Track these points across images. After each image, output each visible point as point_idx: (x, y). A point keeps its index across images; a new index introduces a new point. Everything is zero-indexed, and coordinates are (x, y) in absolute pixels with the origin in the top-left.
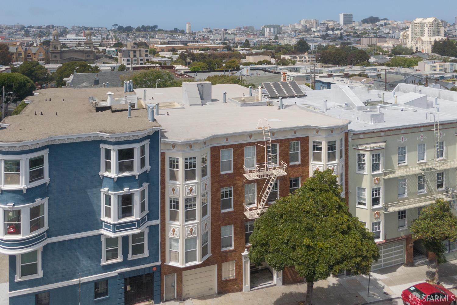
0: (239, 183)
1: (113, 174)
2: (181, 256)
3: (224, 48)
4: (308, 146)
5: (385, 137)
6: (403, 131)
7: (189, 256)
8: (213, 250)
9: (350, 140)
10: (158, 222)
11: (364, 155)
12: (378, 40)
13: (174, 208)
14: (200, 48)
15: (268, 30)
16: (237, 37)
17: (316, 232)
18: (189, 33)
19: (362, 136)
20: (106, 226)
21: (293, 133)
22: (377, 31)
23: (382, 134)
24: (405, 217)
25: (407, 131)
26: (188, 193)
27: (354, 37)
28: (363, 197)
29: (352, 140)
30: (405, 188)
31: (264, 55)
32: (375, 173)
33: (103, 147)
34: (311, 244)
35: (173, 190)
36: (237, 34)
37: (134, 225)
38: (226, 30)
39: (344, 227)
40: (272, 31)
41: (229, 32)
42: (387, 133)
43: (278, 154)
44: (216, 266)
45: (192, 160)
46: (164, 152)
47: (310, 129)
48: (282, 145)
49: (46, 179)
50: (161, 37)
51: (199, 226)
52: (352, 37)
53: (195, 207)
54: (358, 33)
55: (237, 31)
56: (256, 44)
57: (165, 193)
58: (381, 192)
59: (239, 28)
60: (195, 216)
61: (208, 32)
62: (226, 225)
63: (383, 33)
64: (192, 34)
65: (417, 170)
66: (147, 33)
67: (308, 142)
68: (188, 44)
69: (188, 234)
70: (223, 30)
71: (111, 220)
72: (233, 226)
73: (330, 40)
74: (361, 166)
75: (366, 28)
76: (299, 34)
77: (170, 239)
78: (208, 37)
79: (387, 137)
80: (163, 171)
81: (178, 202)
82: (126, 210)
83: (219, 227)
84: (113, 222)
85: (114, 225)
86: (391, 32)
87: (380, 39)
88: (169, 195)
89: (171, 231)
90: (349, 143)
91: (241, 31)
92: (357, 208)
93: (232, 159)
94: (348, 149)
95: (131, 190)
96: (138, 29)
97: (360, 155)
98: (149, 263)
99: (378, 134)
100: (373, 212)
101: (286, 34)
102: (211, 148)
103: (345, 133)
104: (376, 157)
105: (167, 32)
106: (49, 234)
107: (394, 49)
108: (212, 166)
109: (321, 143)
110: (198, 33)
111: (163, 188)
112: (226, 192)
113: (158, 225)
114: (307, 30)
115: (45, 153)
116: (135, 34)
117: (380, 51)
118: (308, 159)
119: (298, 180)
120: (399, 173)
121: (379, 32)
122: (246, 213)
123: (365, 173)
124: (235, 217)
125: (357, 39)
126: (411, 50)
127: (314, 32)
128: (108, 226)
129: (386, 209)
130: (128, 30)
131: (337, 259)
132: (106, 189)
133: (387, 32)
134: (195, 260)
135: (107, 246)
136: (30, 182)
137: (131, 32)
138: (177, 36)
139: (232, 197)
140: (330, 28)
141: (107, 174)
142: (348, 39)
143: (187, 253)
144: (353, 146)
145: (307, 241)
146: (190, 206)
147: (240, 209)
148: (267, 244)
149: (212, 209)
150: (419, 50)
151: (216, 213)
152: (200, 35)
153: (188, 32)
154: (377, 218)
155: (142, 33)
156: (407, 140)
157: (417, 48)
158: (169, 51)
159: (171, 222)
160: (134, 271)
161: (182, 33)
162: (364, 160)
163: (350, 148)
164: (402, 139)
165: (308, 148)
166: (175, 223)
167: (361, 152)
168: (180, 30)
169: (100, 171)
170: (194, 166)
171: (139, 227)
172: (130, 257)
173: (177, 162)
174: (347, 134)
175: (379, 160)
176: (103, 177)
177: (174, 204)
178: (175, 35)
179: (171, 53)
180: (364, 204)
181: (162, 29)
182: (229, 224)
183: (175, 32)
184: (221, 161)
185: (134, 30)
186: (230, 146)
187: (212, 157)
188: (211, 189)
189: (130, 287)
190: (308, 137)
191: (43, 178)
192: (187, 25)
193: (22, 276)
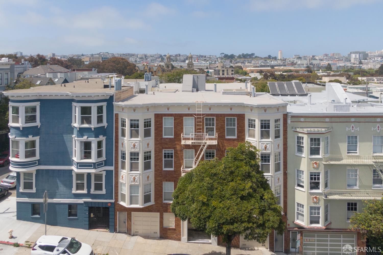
1: (77, 124)
2: (127, 198)
3: (305, 70)
4: (244, 123)
5: (331, 123)
6: (353, 120)
8: (155, 200)
9: (289, 121)
10: (112, 168)
11: (303, 138)
13: (123, 159)
14: (283, 70)
15: (353, 56)
16: (323, 62)
17: (215, 192)
18: (281, 59)
19: (302, 120)
20: (74, 163)
21: (229, 110)
23: (327, 120)
24: (356, 209)
25: (358, 120)
26: (132, 148)
28: (302, 180)
29: (291, 122)
30: (356, 180)
31: (340, 76)
32: (314, 157)
33: (73, 104)
35: (122, 144)
36: (323, 60)
37: (91, 166)
38: (313, 56)
40: (358, 57)
41: (317, 58)
42: (333, 120)
43: (215, 127)
44: (158, 214)
45: (136, 122)
46: (118, 114)
47: (244, 106)
48: (219, 119)
49: (38, 123)
50: (256, 63)
51: (141, 176)
53: (138, 161)
55: (324, 57)
56: (339, 68)
57: (118, 146)
58: (321, 177)
59: (326, 55)
60: (138, 168)
61: (297, 58)
62: (167, 181)
64: (283, 60)
66: (246, 60)
67: (244, 119)
68: (275, 68)
69: (132, 181)
70: (311, 56)
71: (76, 159)
72: (173, 183)
74: (300, 149)
77: (121, 183)
78: (296, 62)
79: (333, 123)
81: (125, 154)
82: (87, 155)
83: (161, 182)
84: (77, 161)
85: (78, 164)
88: (120, 148)
89: (121, 177)
90: (288, 125)
91: (328, 57)
92: (296, 190)
93: (173, 127)
94: (286, 130)
95: (89, 139)
96: (239, 57)
97: (299, 138)
98: (106, 199)
99: (322, 120)
100: (311, 195)
102: (155, 114)
103: (284, 115)
104: (315, 141)
105: (262, 58)
108: (155, 130)
109: (255, 121)
110: (288, 59)
111: (117, 142)
112: (168, 153)
113: (112, 171)
115: (37, 104)
116: (236, 60)
118: (244, 135)
123: (303, 156)
124: (175, 176)
129: (325, 195)
130: (231, 57)
132: (74, 136)
134: (137, 203)
135: (77, 180)
136: (26, 123)
137: (234, 58)
138: (270, 62)
139: (173, 159)
141: (74, 124)
143: (131, 197)
144: (292, 128)
146: (135, 159)
147: (179, 169)
149: (156, 166)
151: (159, 170)
152: (289, 61)
153: (279, 59)
154: (315, 203)
155: (242, 60)
156: (358, 129)
158: (257, 73)
159: (122, 170)
160: (95, 203)
161: (275, 60)
162: (303, 143)
163: (289, 129)
164: (352, 127)
165: (244, 125)
166: (124, 171)
167: (300, 135)
168: (273, 57)
169: (72, 122)
170: (138, 127)
171: (95, 168)
172: (92, 191)
173: (125, 122)
174: (285, 116)
175: (319, 144)
176: (74, 127)
177: (123, 156)
178: (269, 61)
179: (259, 74)
180: (302, 187)
181: (258, 56)
182: (170, 181)
183: (268, 59)
184: (163, 127)
185: (236, 57)
186: (171, 115)
187: (156, 122)
188: (155, 149)
189: (93, 215)
190: (244, 114)
191: (36, 122)
192: (279, 52)
193: (24, 189)
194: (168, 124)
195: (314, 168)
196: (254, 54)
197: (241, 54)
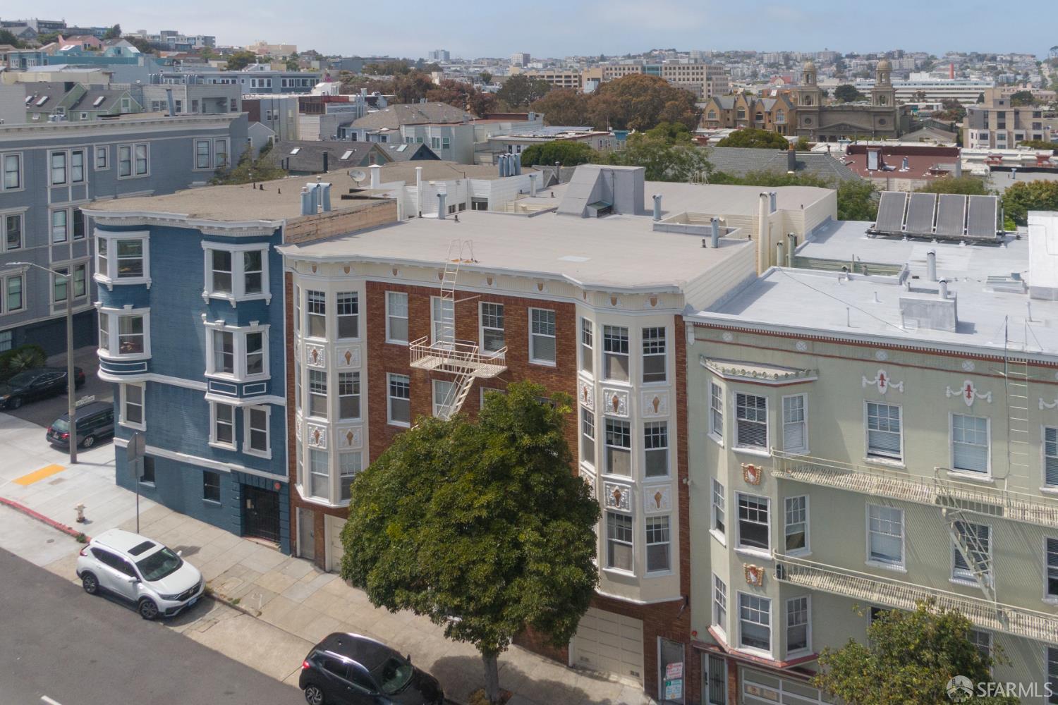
2: (307, 478)
4: (574, 328)
5: (814, 358)
6: (883, 355)
9: (691, 338)
10: (282, 401)
11: (720, 391)
19: (728, 337)
21: (536, 289)
23: (801, 346)
26: (311, 360)
28: (721, 510)
29: (696, 339)
32: (747, 450)
37: (232, 390)
42: (819, 347)
43: (504, 330)
46: (291, 273)
48: (511, 310)
49: (146, 278)
51: (331, 432)
53: (325, 393)
58: (769, 512)
67: (575, 317)
69: (312, 440)
79: (821, 359)
90: (688, 347)
92: (711, 537)
93: (406, 318)
95: (227, 326)
97: (715, 390)
98: (272, 472)
99: (786, 344)
100: (742, 561)
102: (367, 283)
103: (676, 317)
104: (751, 404)
106: (152, 366)
108: (369, 320)
109: (591, 325)
111: (290, 340)
112: (397, 383)
113: (284, 408)
115: (144, 236)
118: (575, 361)
123: (721, 443)
134: (327, 496)
135: (218, 416)
139: (410, 400)
143: (311, 477)
144: (697, 356)
149: (371, 410)
151: (378, 421)
154: (754, 586)
156: (900, 385)
162: (721, 404)
163: (690, 360)
164: (879, 377)
165: (574, 333)
166: (300, 412)
167: (715, 381)
171: (241, 396)
172: (248, 450)
174: (681, 322)
175: (762, 416)
184: (387, 316)
186: (401, 288)
187: (370, 301)
188: (369, 369)
189: (252, 504)
190: (573, 305)
191: (141, 275)
193: (128, 420)
194: (397, 310)
195: (747, 481)
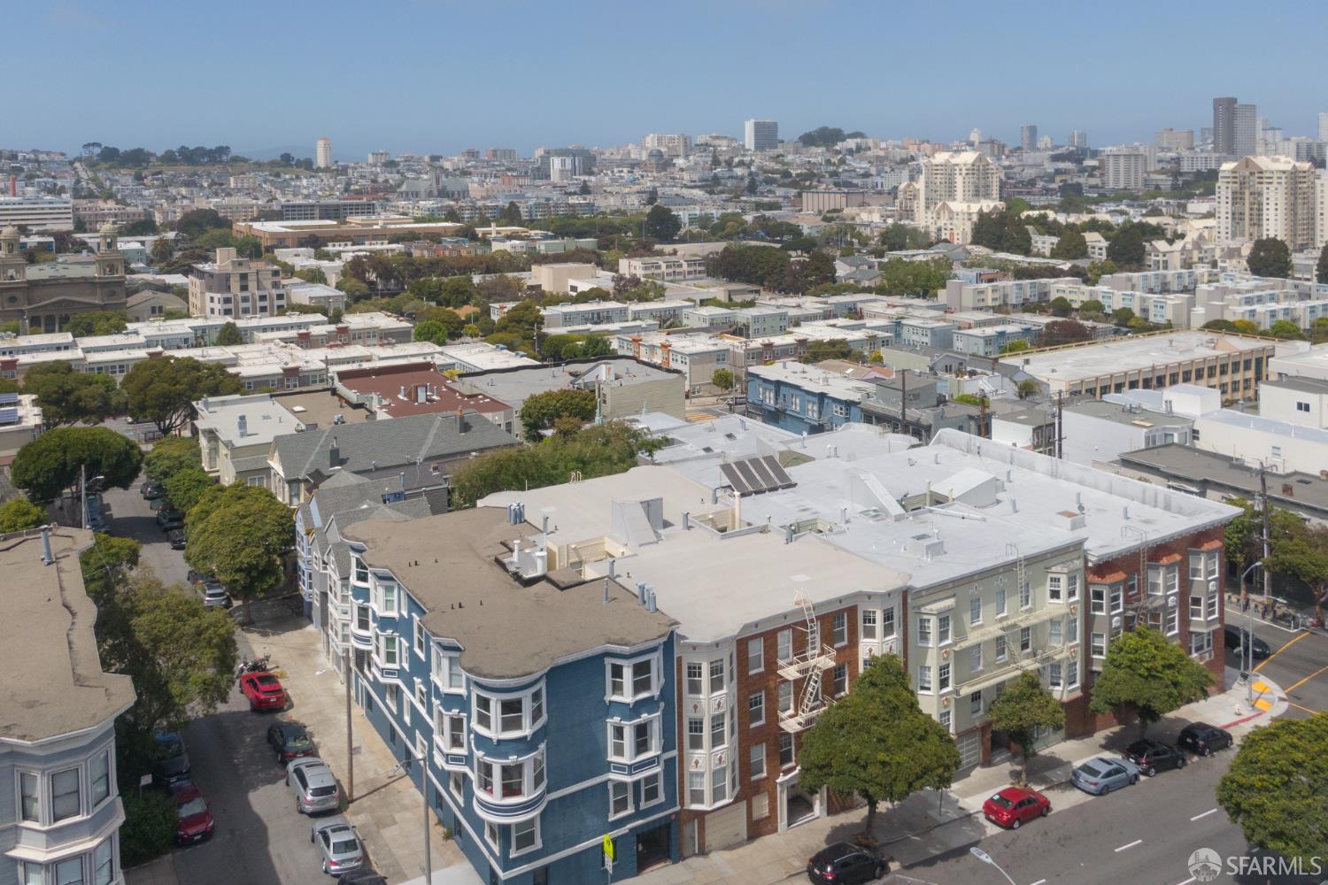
0: (772, 684)
1: (627, 697)
2: (707, 796)
3: (457, 232)
4: (857, 618)
6: (976, 578)
7: (718, 794)
8: (742, 782)
9: (909, 601)
10: (675, 753)
11: (928, 621)
12: (844, 200)
13: (696, 731)
15: (556, 163)
16: (473, 182)
17: (890, 743)
18: (327, 170)
19: (924, 594)
20: (615, 768)
22: (838, 166)
23: (950, 585)
24: (980, 698)
25: (982, 576)
26: (715, 709)
27: (784, 185)
28: (927, 679)
29: (912, 600)
30: (979, 658)
32: (943, 644)
33: (608, 662)
34: (887, 759)
35: (695, 707)
36: (470, 173)
37: (654, 762)
38: (435, 158)
39: (921, 732)
40: (569, 166)
41: (447, 165)
42: (956, 583)
43: (818, 636)
44: (746, 803)
45: (720, 663)
46: (681, 659)
47: (860, 596)
49: (545, 716)
50: (246, 185)
51: (728, 751)
52: (780, 186)
53: (723, 727)
54: (794, 173)
55: (467, 162)
56: (534, 210)
57: (683, 712)
58: (951, 669)
59: (473, 154)
60: (723, 739)
61: (384, 164)
62: (757, 744)
63: (853, 174)
64: (337, 170)
65: (994, 630)
66: (200, 170)
67: (857, 612)
69: (716, 765)
70: (427, 159)
71: (626, 759)
72: (764, 745)
73: (724, 196)
74: (924, 636)
75: (813, 160)
76: (642, 176)
77: (692, 774)
78: (386, 181)
79: (956, 589)
80: (680, 682)
81: (701, 723)
82: (641, 746)
83: (749, 748)
84: (629, 763)
85: (630, 766)
86: (873, 171)
87: (850, 196)
88: (688, 714)
89: (693, 764)
90: (908, 606)
91: (481, 161)
92: (919, 696)
93: (763, 652)
94: (907, 613)
96: (169, 158)
97: (922, 621)
98: (665, 810)
99: (944, 587)
100: (941, 698)
101: (606, 175)
102: (738, 643)
103: (903, 592)
104: (943, 621)
105: (259, 165)
106: (549, 790)
107: (887, 233)
108: (739, 666)
109: (874, 612)
110: (355, 168)
111: (680, 706)
112: (755, 699)
113: (675, 758)
114: (663, 162)
115: (543, 682)
116: (160, 173)
117: (852, 237)
118: (857, 637)
119: (844, 668)
120: (973, 638)
121: (845, 171)
122: (782, 725)
123: (930, 645)
124: (768, 731)
125: (793, 192)
126: (927, 234)
127: (682, 170)
128: (620, 768)
129: (957, 692)
130: (137, 160)
131: (917, 774)
132: (617, 719)
133: (862, 172)
134: (724, 797)
135: (615, 794)
137: (145, 165)
138: (292, 179)
139: (763, 705)
140: (721, 158)
141: (616, 698)
142: (770, 191)
143: (714, 790)
144: (913, 608)
145: (882, 756)
146: (718, 725)
147: (774, 719)
148: (829, 765)
149: (740, 726)
150: (943, 237)
151: (744, 730)
152: (363, 177)
153: (322, 166)
154: (945, 707)
155: (184, 170)
156: (980, 589)
157: (939, 230)
158: (301, 245)
159: (692, 751)
160: (648, 823)
161: (307, 169)
162: (929, 627)
163: (909, 611)
164: (975, 588)
165: (857, 622)
166: (699, 751)
167: (924, 617)
168: (298, 160)
169: (604, 695)
170: (722, 671)
172: (643, 805)
173: (700, 668)
174: (905, 594)
175: (948, 625)
176: (610, 702)
177: (696, 726)
178: (287, 177)
179: (311, 251)
180: (929, 689)
181: (241, 155)
182: (761, 743)
183: (283, 166)
184: (750, 657)
185: (152, 159)
186: (759, 635)
187: (739, 653)
188: (739, 698)
189: (643, 847)
190: (857, 605)
192: (321, 144)
195: (943, 659)
196: (227, 148)
197: (175, 148)
